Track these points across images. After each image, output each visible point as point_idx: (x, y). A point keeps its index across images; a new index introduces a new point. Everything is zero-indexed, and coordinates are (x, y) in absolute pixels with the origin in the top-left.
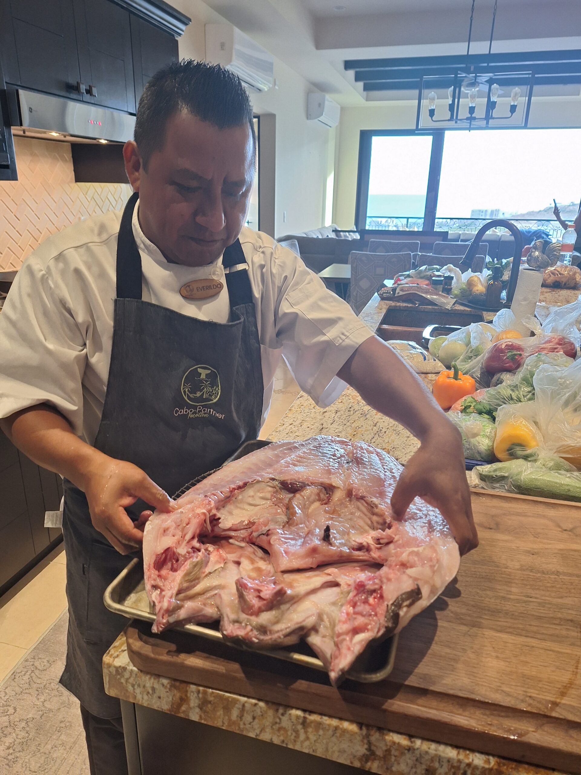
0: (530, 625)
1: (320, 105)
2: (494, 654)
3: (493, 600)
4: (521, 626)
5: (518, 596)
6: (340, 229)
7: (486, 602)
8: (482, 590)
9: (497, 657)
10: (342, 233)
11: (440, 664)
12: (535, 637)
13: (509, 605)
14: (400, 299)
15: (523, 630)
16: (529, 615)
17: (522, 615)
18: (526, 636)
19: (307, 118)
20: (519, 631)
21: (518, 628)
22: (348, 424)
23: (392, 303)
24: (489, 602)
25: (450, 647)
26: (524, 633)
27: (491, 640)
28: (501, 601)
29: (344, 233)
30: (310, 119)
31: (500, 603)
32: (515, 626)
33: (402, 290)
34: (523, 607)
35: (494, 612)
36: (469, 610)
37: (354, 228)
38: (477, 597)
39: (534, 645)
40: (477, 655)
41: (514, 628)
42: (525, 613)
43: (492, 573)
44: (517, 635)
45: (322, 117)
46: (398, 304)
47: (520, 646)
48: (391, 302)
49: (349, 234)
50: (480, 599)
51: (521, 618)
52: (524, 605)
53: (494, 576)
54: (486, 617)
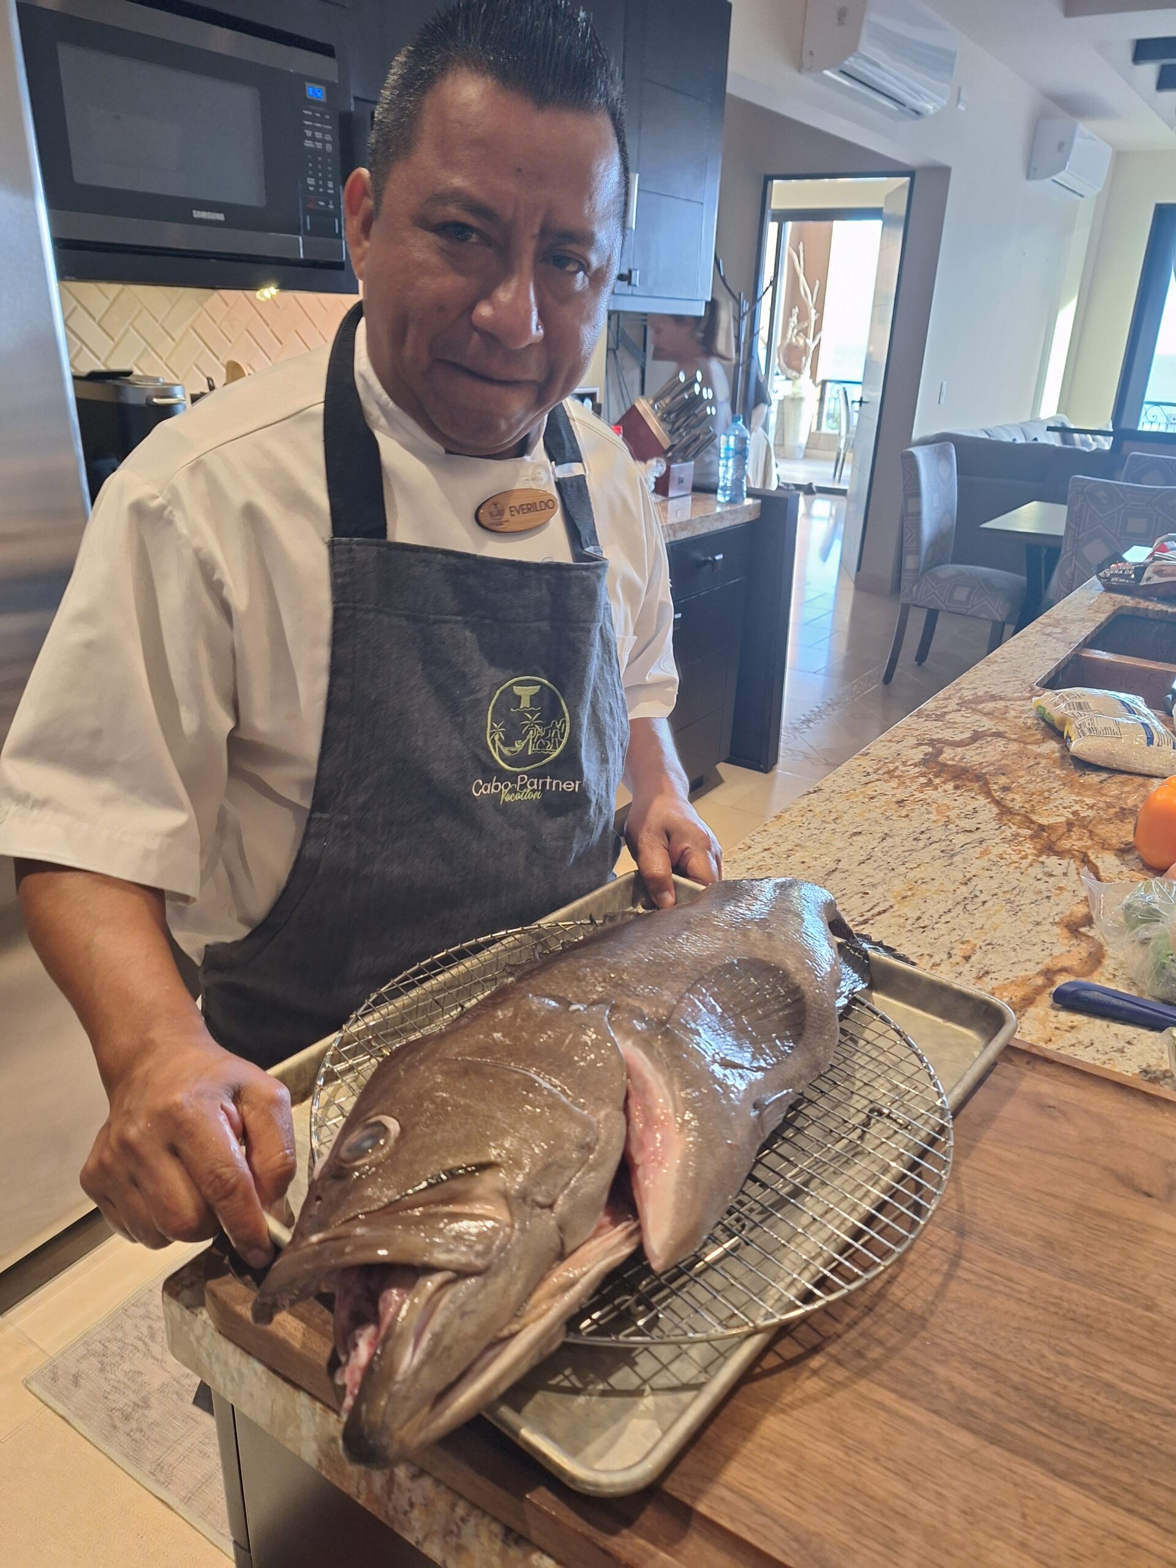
0: (1151, 1482)
1: (1061, 145)
2: (1018, 1534)
3: (1074, 1386)
4: (1125, 1478)
5: (1155, 1393)
6: (1073, 427)
7: (1055, 1387)
8: (1059, 1353)
9: (1023, 1545)
10: (1076, 436)
11: (864, 1518)
12: (1155, 1519)
13: (1117, 1410)
14: (1150, 592)
15: (1127, 1490)
16: (1162, 1453)
17: (1143, 1448)
18: (1130, 1511)
19: (1028, 177)
20: (1114, 1489)
21: (1116, 1482)
22: (902, 869)
23: (1129, 601)
24: (1065, 1387)
25: (908, 1481)
26: (1127, 1499)
27: (1026, 1494)
28: (1098, 1393)
29: (1083, 436)
30: (1034, 178)
31: (1094, 1399)
32: (1109, 1472)
33: (1159, 572)
34: (1154, 1426)
35: (1066, 1417)
36: (1001, 1396)
37: (1107, 426)
38: (1036, 1368)
39: (1142, 1540)
40: (971, 1523)
41: (1106, 1478)
42: (1153, 1447)
43: (1103, 1313)
44: (1103, 1498)
45: (1062, 174)
46: (1144, 604)
47: (1100, 1533)
48: (1128, 598)
49: (1094, 440)
50: (1043, 1373)
51: (1135, 1456)
52: (1158, 1421)
53: (1108, 1323)
54: (1038, 1427)
